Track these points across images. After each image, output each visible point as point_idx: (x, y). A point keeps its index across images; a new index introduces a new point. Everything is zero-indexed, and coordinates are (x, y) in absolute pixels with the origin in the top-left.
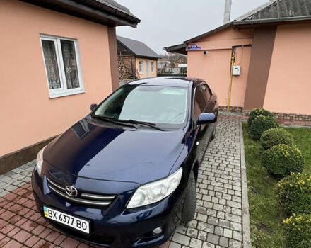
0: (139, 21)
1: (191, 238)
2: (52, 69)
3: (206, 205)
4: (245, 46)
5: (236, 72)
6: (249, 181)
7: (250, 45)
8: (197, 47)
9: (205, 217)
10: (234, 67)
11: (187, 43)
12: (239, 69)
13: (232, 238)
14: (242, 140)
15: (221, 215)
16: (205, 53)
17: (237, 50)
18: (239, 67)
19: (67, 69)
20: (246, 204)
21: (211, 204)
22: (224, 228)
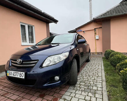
0: (58, 21)
1: (76, 90)
2: (24, 36)
3: (84, 80)
4: (99, 28)
5: (97, 38)
6: (106, 73)
7: (101, 28)
8: (81, 30)
9: (84, 84)
10: (96, 36)
11: (77, 29)
12: (98, 37)
13: (97, 90)
14: (102, 61)
15: (92, 83)
16: (84, 32)
17: (97, 30)
18: (98, 36)
19: (30, 36)
20: (104, 78)
21: (87, 79)
22: (93, 87)
